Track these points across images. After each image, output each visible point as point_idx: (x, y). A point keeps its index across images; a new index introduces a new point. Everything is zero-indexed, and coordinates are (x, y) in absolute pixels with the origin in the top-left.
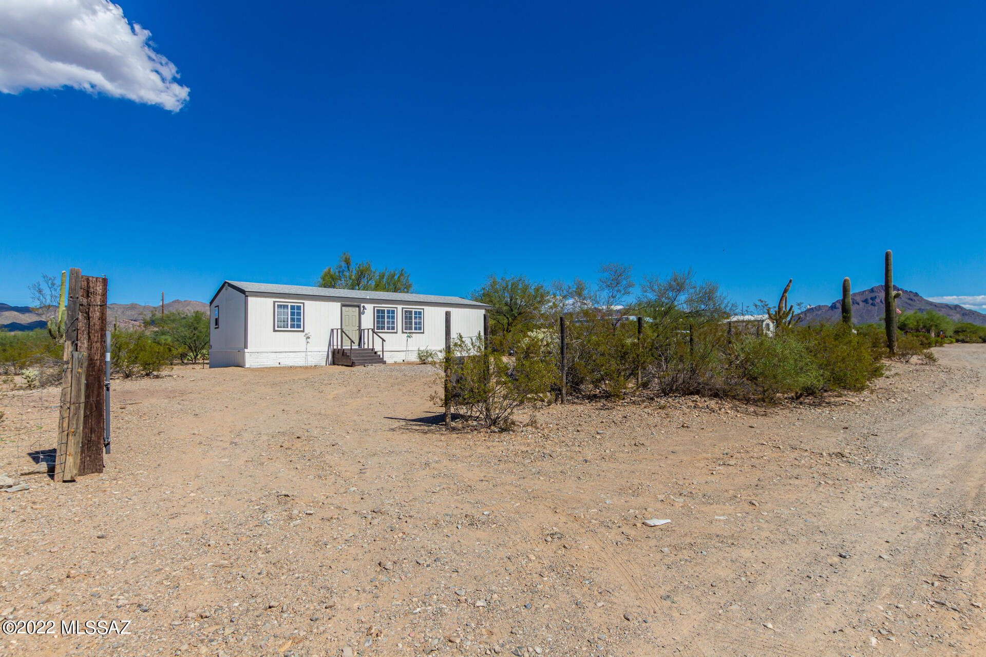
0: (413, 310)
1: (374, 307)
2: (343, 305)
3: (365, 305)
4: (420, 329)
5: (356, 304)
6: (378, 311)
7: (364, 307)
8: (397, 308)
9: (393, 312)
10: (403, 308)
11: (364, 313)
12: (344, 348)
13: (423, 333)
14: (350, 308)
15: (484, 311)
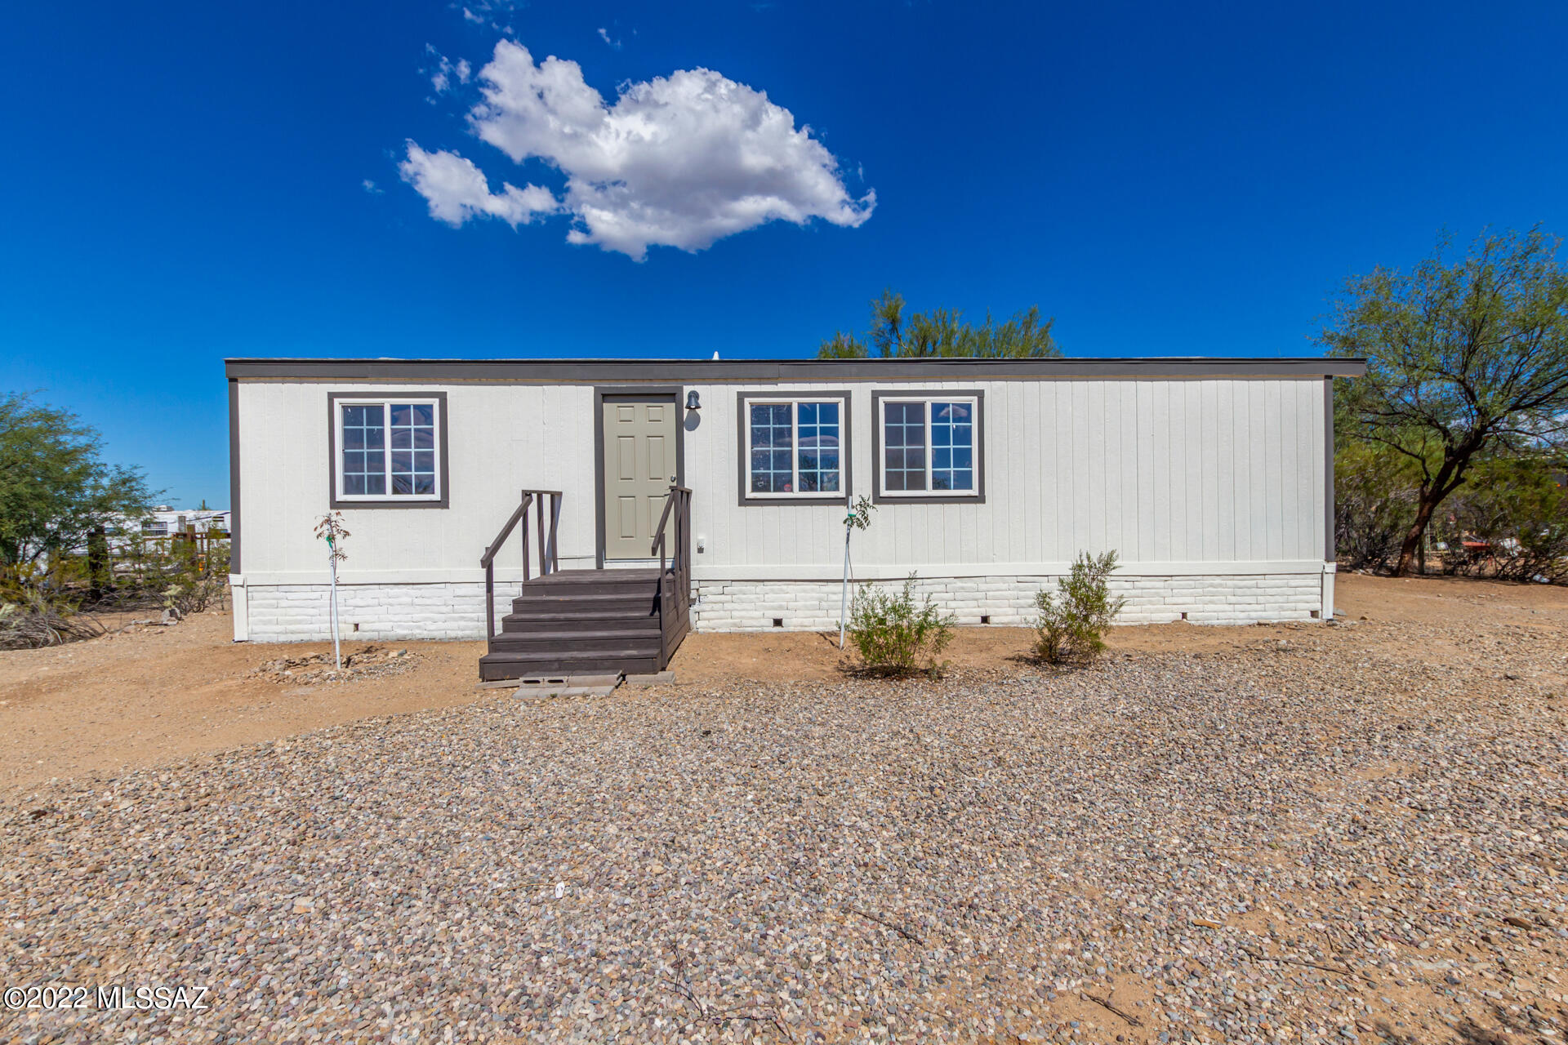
0: (928, 401)
1: (741, 396)
2: (604, 397)
3: (698, 388)
4: (964, 481)
5: (657, 386)
6: (759, 413)
7: (694, 395)
8: (847, 395)
9: (829, 412)
10: (876, 395)
11: (694, 423)
12: (607, 566)
13: (980, 499)
14: (640, 407)
15: (1320, 385)
